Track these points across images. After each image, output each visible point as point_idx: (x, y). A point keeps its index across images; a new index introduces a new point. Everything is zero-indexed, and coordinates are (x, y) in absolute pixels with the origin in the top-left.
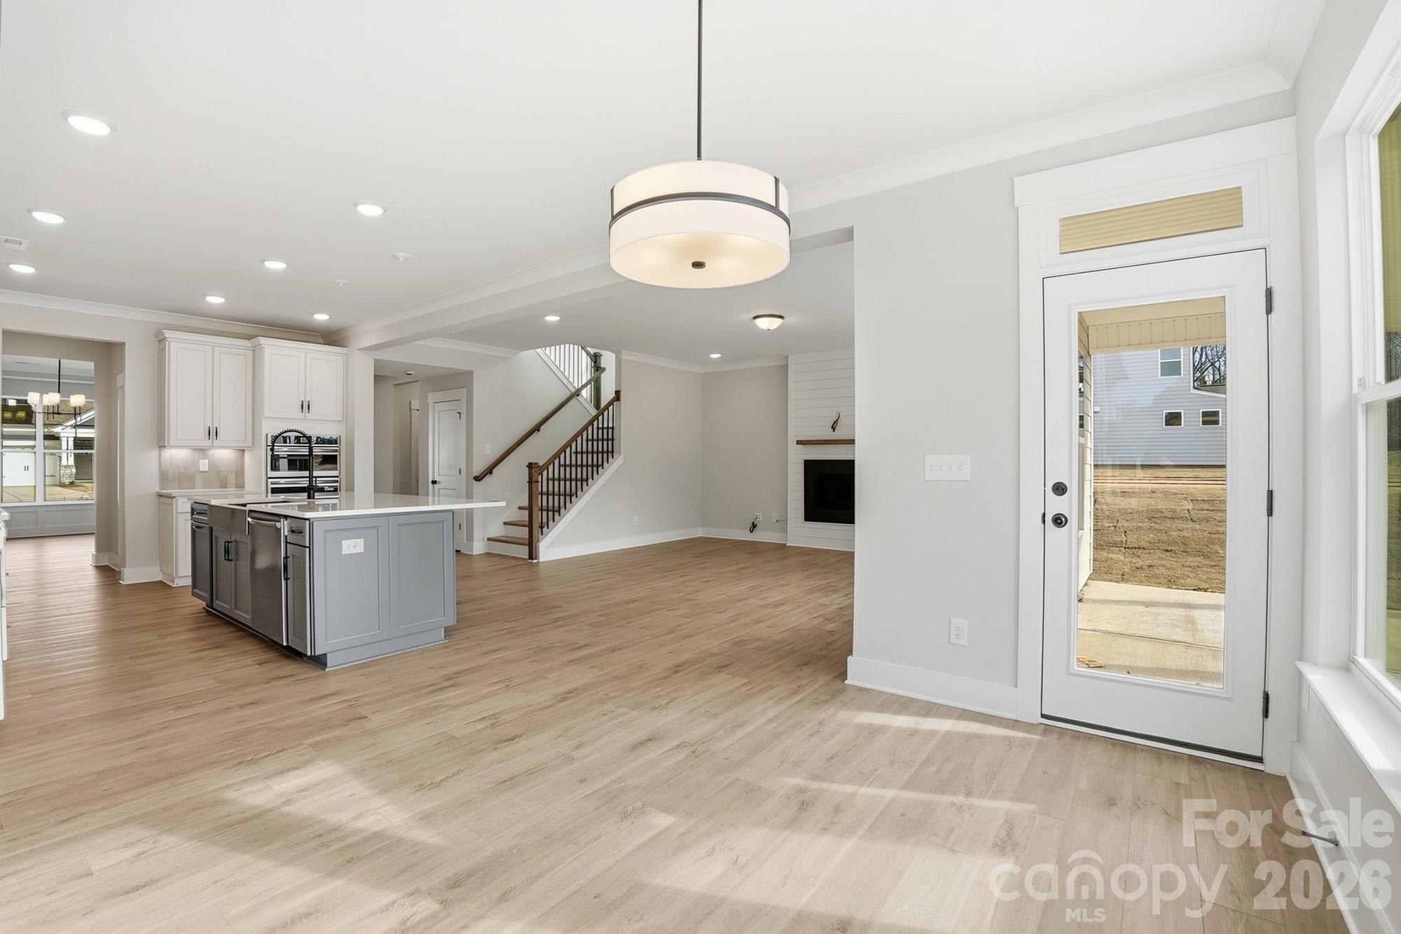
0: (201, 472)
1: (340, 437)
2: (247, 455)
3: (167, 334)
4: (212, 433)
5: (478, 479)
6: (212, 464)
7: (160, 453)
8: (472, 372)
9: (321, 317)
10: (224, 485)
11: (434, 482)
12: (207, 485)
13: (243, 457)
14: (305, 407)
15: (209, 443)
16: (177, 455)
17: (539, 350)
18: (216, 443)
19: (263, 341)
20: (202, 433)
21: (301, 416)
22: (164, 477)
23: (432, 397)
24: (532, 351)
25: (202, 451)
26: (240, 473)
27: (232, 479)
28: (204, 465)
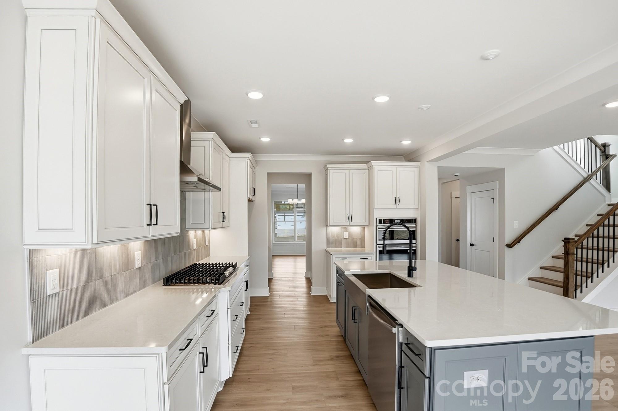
0: (345, 239)
1: (417, 218)
2: (366, 229)
3: (329, 166)
4: (350, 218)
5: (510, 246)
6: (350, 235)
7: (327, 229)
8: (504, 169)
9: (406, 143)
10: (355, 246)
11: (472, 245)
12: (348, 246)
13: (364, 230)
14: (397, 201)
15: (347, 224)
16: (334, 230)
17: (556, 147)
18: (352, 223)
19: (373, 163)
20: (345, 219)
21: (395, 206)
22: (329, 242)
23: (469, 189)
24: (550, 149)
25: (345, 228)
26: (363, 239)
27: (359, 243)
28: (346, 235)
